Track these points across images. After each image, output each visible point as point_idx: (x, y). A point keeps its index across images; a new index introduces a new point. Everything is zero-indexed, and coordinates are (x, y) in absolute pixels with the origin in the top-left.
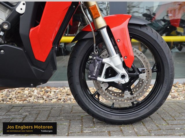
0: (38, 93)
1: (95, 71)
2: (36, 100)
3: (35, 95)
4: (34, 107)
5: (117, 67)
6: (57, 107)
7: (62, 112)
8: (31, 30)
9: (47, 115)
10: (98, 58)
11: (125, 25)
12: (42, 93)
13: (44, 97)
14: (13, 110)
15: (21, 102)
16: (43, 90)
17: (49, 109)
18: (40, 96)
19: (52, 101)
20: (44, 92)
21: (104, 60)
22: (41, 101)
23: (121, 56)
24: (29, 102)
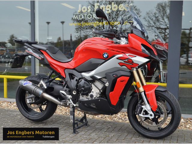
0: (120, 116)
1: (138, 111)
2: (118, 120)
3: (118, 117)
4: (115, 124)
5: (148, 110)
6: (126, 125)
7: (127, 128)
8: (110, 93)
9: (119, 129)
10: (140, 105)
11: (153, 91)
12: (122, 116)
13: (123, 119)
14: (104, 124)
15: (110, 120)
16: (123, 114)
17: (122, 126)
18: (120, 117)
19: (126, 122)
20: (124, 115)
21: (143, 107)
22: (120, 121)
23: (150, 106)
24: (114, 120)
